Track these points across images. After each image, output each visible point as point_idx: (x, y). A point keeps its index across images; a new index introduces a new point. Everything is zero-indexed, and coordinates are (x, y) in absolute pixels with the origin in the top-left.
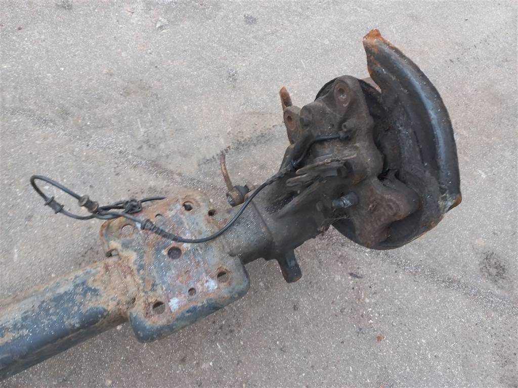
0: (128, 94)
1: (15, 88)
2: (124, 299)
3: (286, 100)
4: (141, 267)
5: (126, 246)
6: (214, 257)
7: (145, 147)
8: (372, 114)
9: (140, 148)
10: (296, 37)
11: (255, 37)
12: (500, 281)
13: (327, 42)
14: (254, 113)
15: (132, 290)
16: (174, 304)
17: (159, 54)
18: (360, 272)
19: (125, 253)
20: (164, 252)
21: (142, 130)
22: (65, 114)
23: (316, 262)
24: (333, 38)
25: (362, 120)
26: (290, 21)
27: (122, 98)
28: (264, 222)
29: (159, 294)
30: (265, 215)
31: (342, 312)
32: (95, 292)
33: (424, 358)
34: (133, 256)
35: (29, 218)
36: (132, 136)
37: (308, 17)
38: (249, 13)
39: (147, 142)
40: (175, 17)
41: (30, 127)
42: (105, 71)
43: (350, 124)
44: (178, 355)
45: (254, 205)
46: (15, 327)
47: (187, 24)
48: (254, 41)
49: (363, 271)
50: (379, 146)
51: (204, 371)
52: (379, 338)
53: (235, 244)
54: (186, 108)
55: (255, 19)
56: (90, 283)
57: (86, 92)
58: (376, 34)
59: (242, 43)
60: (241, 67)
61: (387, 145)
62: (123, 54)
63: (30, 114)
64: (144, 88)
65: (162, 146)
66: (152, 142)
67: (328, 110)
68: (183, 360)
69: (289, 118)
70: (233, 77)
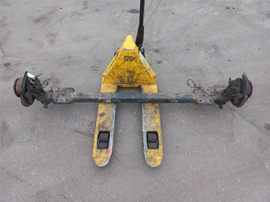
0: (197, 71)
1: (177, 65)
2: (196, 98)
3: (230, 79)
4: (199, 95)
5: (198, 92)
6: (210, 98)
7: (198, 81)
8: (241, 83)
9: (197, 81)
10: (240, 67)
11: (229, 65)
12: (268, 130)
13: (248, 70)
14: (223, 81)
15: (197, 98)
16: (203, 101)
17: (205, 64)
18: (235, 116)
19: (197, 93)
20: (203, 95)
21: (198, 78)
22: (185, 71)
23: (226, 111)
24: (251, 70)
25: (239, 84)
26: (240, 63)
27: (196, 71)
28: (219, 97)
29: (201, 99)
30: (220, 96)
31: (228, 120)
32: (193, 96)
33: (242, 133)
34: (199, 94)
35: (177, 87)
36: (196, 79)
37: (246, 63)
38: (230, 59)
39: (199, 80)
40: (211, 56)
41: (179, 72)
42: (194, 65)
43: (237, 84)
44: (197, 114)
45: (218, 94)
46: (183, 96)
47: (213, 58)
48: (229, 66)
49: (236, 116)
50: (241, 88)
51: (200, 118)
52: (234, 127)
53: (214, 98)
54: (208, 76)
55: (231, 61)
56: (192, 95)
57: (189, 68)
58: (245, 74)
59: (225, 66)
60: (223, 71)
61: (242, 89)
62: (198, 62)
63: (179, 70)
64: (201, 70)
65: (202, 82)
66: (200, 81)
67: (235, 82)
68: (197, 115)
69: (229, 82)
70: (221, 73)
